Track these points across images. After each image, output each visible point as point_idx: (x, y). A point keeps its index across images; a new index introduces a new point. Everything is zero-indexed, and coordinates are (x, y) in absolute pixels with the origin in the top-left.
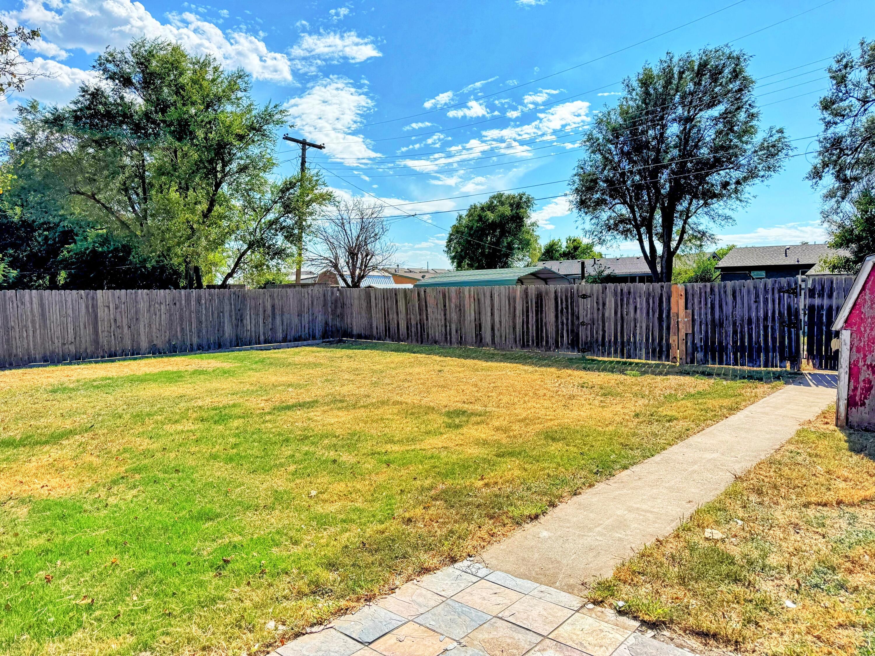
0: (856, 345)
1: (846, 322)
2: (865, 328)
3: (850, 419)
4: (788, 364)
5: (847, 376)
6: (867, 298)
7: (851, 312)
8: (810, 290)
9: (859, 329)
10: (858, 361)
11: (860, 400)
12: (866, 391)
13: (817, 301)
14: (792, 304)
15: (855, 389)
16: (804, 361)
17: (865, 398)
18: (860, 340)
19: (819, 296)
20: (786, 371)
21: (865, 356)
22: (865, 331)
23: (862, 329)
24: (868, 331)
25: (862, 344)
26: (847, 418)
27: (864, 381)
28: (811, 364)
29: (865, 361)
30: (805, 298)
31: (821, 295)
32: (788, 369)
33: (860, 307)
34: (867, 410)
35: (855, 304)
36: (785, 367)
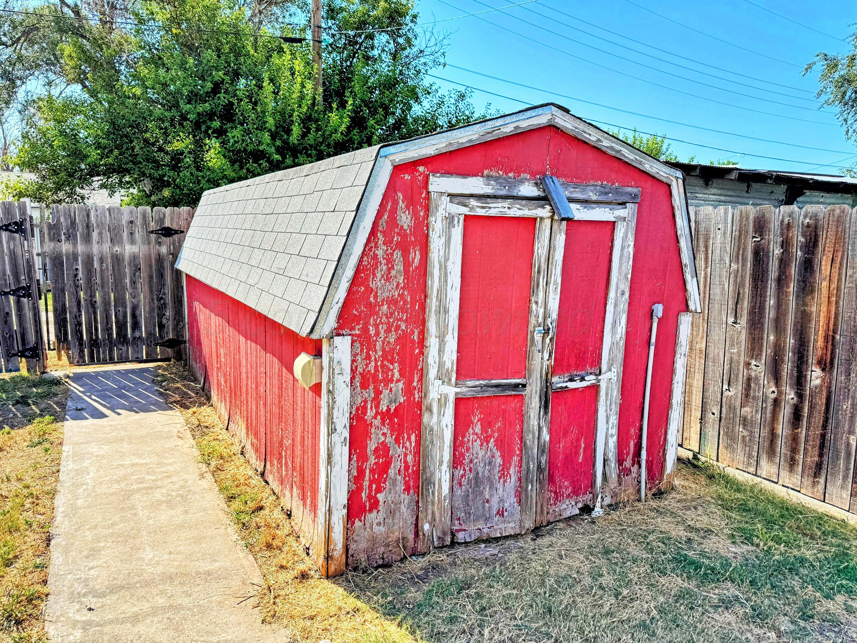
0: (360, 370)
1: (341, 317)
2: (377, 326)
3: (353, 546)
4: (23, 363)
5: (346, 449)
6: (380, 253)
7: (350, 291)
8: (51, 227)
9: (365, 330)
10: (365, 408)
11: (370, 497)
12: (380, 475)
13: (65, 247)
14: (19, 252)
15: (361, 472)
16: (52, 355)
17: (379, 490)
18: (368, 357)
19: (68, 239)
20: (21, 376)
21: (378, 393)
22: (377, 334)
23: (372, 331)
24: (382, 334)
25: (371, 367)
26: (347, 549)
27: (376, 450)
28: (64, 358)
29: (377, 406)
30: (42, 242)
31: (71, 237)
32: (24, 372)
33: (367, 279)
34: (382, 515)
35: (358, 271)
36: (18, 370)
